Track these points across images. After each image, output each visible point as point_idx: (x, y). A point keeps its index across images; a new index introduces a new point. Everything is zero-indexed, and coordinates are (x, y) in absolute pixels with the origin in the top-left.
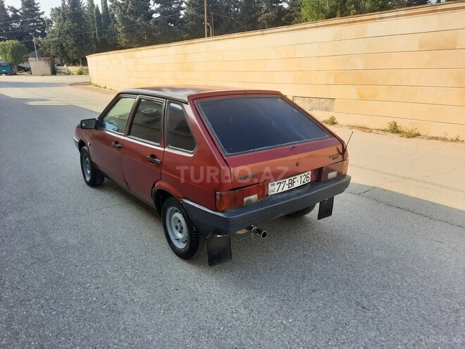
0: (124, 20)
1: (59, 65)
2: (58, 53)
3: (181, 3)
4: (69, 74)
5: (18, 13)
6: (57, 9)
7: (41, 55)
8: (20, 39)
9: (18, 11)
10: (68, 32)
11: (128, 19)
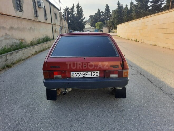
0: (136, 11)
1: (112, 29)
2: (111, 25)
3: (163, 1)
4: (114, 32)
5: (104, 13)
6: (114, 10)
7: (107, 26)
8: (102, 21)
9: (103, 12)
10: (116, 18)
11: (138, 11)
